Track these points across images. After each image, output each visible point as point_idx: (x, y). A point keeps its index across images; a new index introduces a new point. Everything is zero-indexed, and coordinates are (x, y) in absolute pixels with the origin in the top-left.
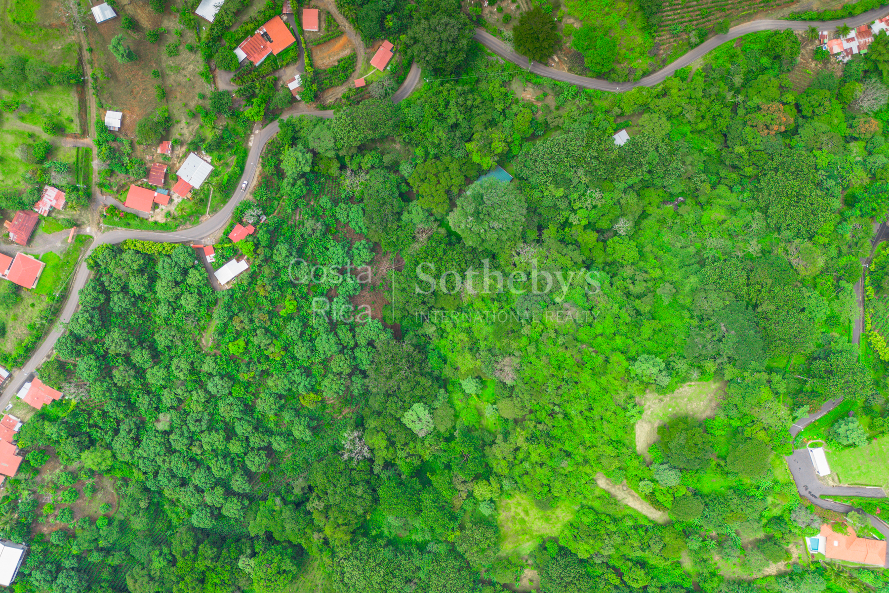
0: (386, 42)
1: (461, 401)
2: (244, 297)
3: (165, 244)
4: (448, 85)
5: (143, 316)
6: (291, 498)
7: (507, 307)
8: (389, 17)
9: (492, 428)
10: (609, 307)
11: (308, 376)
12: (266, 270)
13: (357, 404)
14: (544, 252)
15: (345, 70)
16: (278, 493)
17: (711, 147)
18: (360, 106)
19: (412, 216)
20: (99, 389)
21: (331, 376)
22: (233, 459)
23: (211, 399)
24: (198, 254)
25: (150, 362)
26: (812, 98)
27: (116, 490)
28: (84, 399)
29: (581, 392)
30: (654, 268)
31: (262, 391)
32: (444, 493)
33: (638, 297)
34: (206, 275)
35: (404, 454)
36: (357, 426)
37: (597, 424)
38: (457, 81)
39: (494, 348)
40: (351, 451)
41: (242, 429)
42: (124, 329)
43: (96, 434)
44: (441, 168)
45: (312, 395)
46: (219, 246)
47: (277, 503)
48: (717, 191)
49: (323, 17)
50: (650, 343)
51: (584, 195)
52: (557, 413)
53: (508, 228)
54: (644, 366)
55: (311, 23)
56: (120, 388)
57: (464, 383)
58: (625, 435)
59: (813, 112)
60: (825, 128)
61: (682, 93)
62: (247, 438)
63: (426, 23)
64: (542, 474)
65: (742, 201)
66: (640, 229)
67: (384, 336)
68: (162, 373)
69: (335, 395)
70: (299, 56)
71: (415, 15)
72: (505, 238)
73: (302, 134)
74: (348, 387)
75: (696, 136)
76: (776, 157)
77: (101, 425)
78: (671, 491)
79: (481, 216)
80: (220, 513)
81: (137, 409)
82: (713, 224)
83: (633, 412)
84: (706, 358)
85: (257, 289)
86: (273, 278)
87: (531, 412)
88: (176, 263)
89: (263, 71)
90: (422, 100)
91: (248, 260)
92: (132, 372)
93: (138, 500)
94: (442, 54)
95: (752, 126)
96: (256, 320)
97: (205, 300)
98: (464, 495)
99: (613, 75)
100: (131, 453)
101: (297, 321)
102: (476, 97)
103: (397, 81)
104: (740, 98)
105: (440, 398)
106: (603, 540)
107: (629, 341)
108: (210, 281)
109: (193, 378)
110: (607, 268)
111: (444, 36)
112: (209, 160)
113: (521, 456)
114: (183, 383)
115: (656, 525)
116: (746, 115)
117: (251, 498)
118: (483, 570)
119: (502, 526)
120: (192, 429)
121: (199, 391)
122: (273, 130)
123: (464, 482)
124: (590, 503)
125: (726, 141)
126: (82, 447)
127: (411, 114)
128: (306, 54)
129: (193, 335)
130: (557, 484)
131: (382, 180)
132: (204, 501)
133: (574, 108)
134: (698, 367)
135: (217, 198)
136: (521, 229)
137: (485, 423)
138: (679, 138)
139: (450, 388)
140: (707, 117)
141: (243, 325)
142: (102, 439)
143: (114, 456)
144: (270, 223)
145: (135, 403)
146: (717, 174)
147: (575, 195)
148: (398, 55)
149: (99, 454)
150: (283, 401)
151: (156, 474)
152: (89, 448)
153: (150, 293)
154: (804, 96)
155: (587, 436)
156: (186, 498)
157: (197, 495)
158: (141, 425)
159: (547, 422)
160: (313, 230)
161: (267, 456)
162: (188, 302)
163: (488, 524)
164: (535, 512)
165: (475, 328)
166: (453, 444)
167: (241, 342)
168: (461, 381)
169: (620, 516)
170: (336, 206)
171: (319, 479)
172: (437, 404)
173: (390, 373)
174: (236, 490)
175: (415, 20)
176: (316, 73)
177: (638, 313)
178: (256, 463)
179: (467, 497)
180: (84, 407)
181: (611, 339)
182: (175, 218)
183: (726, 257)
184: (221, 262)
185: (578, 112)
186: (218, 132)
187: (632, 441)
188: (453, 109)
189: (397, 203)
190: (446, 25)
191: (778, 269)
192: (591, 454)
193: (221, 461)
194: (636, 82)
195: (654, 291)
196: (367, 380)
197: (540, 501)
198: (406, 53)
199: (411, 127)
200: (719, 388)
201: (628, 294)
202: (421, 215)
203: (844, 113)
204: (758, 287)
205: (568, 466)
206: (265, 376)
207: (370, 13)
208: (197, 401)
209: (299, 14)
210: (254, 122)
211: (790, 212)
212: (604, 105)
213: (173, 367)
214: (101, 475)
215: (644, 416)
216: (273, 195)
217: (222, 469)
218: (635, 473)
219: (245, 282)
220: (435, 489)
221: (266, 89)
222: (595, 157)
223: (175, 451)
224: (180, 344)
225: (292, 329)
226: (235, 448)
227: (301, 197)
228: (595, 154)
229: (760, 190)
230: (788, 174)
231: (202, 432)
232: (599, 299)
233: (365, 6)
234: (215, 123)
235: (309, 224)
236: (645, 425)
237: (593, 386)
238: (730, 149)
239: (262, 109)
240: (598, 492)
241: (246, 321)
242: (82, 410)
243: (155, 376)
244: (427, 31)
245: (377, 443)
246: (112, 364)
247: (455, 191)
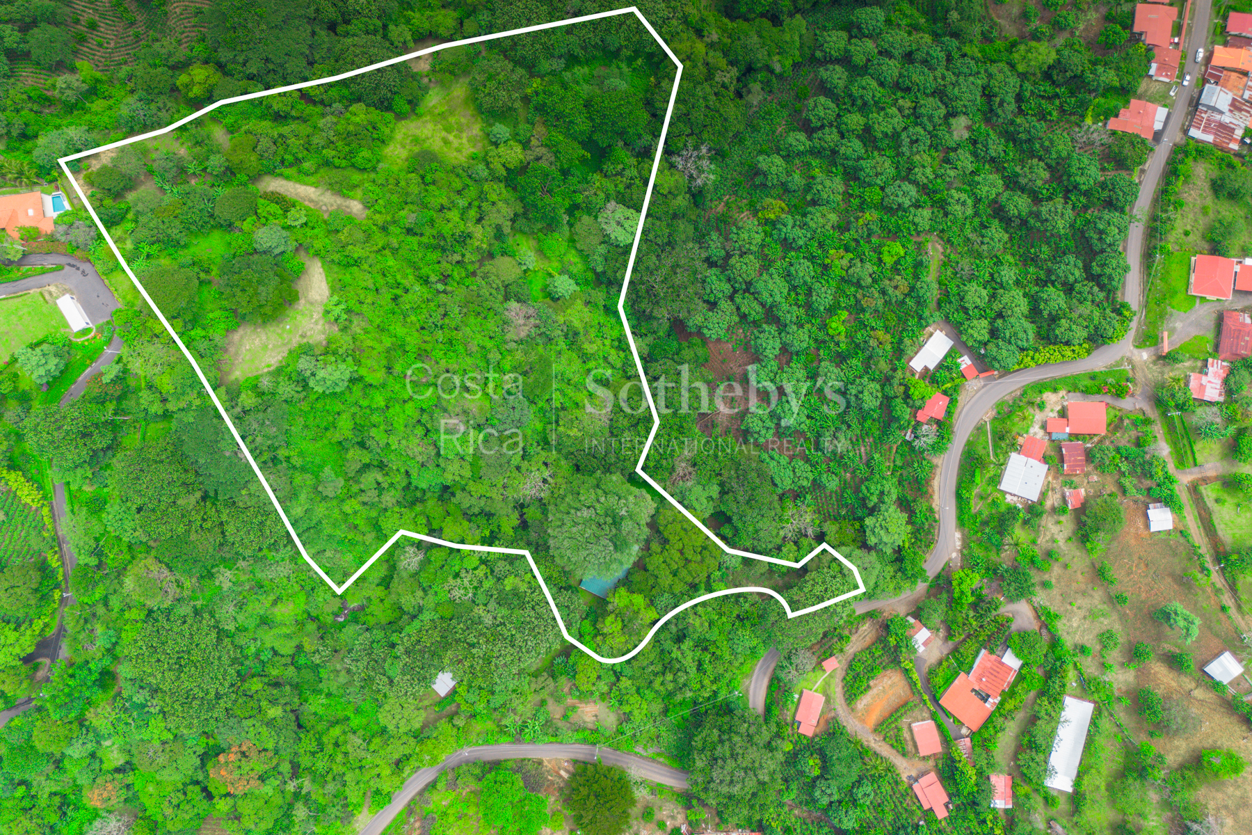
0: (810, 734)
1: (571, 263)
2: (902, 321)
3: (1033, 364)
4: (707, 695)
5: (1032, 260)
6: (762, 76)
7: (541, 404)
8: (817, 772)
9: (520, 238)
10: (404, 442)
11: (785, 239)
12: (884, 366)
13: (709, 221)
14: (511, 493)
15: (856, 677)
16: (780, 77)
17: (316, 704)
18: (821, 631)
19: (706, 494)
20: (1060, 148)
21: (753, 248)
22: (853, 105)
23: (906, 174)
24: (984, 364)
25: (1003, 199)
26: (192, 814)
27: (995, 24)
28: (1077, 129)
29: (413, 318)
30: (356, 512)
31: (841, 204)
32: (561, 138)
33: (366, 467)
34: (964, 338)
35: (627, 173)
36: (700, 192)
37: (381, 281)
38: (695, 703)
39: (545, 344)
40: (699, 158)
41: (854, 147)
42: (1052, 235)
43: (1046, 88)
44: (684, 573)
45: (772, 216)
46: (957, 381)
47: (778, 65)
48: (293, 643)
49: (910, 747)
50: (336, 409)
51: (476, 588)
52: (439, 281)
53: (568, 513)
54: (337, 375)
55: (925, 734)
56: (1033, 157)
57: (574, 287)
58: (340, 277)
59: (185, 794)
60: (165, 776)
61: (374, 772)
62: (842, 137)
63: (761, 777)
64: (439, 197)
65: (255, 640)
66: (387, 561)
67: (698, 319)
68: (983, 191)
69: (740, 224)
70: (927, 681)
71: (780, 785)
72: (569, 499)
73: (890, 570)
74: (727, 239)
75: (340, 715)
76: (222, 715)
77: (1043, 102)
78: (263, 220)
79: (609, 520)
80: (849, 32)
81: (1000, 135)
82: (289, 596)
83: (337, 310)
84: (256, 409)
85: (888, 337)
86: (870, 357)
87: (474, 274)
88: (1010, 343)
89: (971, 645)
90: (737, 664)
91: (913, 373)
92: (1023, 181)
93: (962, 19)
94: (725, 737)
95: (265, 750)
96: (877, 295)
97: (955, 304)
98: (534, 142)
99: (477, 771)
100: (990, 76)
101: (822, 308)
102: (662, 688)
103: (779, 681)
104: (291, 787)
105: (600, 259)
106: (337, 134)
107: (365, 403)
108: (956, 330)
109: (938, 196)
110: (419, 494)
111: (730, 764)
112: (1009, 498)
113: (473, 213)
114: (950, 186)
115: (271, 172)
116: (278, 765)
117: (813, 61)
118: (484, 54)
119: (474, 116)
120: (919, 129)
121: (925, 181)
122: (932, 564)
123: (538, 159)
124: (365, 176)
125: (297, 718)
126: (1058, 65)
127: (747, 638)
128: (919, 686)
129: (956, 253)
130: (414, 189)
131: (762, 534)
132: (875, 42)
133: (520, 709)
134: (263, 394)
135: (980, 448)
136: (550, 517)
137: (532, 243)
138: (364, 706)
139: (590, 275)
140: (330, 746)
141: (893, 284)
142: (1035, 84)
143: (1012, 66)
144: (898, 432)
145: (1007, 141)
146: (298, 668)
147: (487, 584)
148: (789, 719)
149: (1033, 63)
150: (809, 198)
151: (949, 59)
152: (1049, 67)
153: (1033, 292)
154: (203, 814)
155: (391, 262)
156: (899, 39)
157: (886, 46)
158: (989, 115)
159: (448, 266)
160: (835, 436)
161: (810, 121)
162: (976, 294)
163: (491, 113)
164: (435, 145)
165: (577, 365)
166: (567, 204)
167: (888, 260)
168: (578, 288)
169: (322, 171)
170: (814, 480)
171: (732, 110)
172: (602, 249)
173: (675, 273)
174: (837, 67)
175: (778, 776)
176: (896, 661)
177: (362, 445)
178: (820, 108)
179: (529, 141)
180: (1073, 118)
181: (390, 399)
182: (1031, 403)
183: (260, 555)
184: (949, 360)
185: (513, 705)
186: (1008, 539)
187: (329, 272)
188: (689, 662)
189: (731, 508)
190: (732, 782)
191: (185, 557)
192: (380, 240)
193: (868, 98)
194: (442, 771)
195: (347, 480)
196: (704, 255)
197: (432, 161)
198: (778, 724)
199: (742, 620)
200: (229, 373)
201: (382, 466)
202: (693, 498)
203: (142, 804)
204: (208, 525)
205: (407, 216)
206: (843, 224)
207: (845, 771)
208: (924, 167)
209: (946, 742)
210: (962, 568)
211: (187, 641)
212: (480, 725)
213: (970, 202)
214: (1022, 37)
215: (320, 309)
216: (905, 473)
217: (864, 88)
218: (316, 231)
219: (907, 342)
220: (575, 139)
221: (960, 620)
222: (473, 646)
223: (933, 94)
224: (970, 236)
225: (824, 296)
226: (855, 120)
227: (866, 479)
228: (474, 651)
229: (234, 661)
230: (201, 695)
231: (905, 129)
232: (420, 449)
233: (855, 778)
234: (1017, 552)
235: (842, 445)
236: (318, 298)
237: (400, 331)
238: (288, 708)
239: (957, 590)
240: (359, 193)
241: (890, 291)
242: (1074, 114)
243: (991, 185)
244: (757, 765)
245: (667, 178)
246: (1054, 185)
247: (655, 547)
